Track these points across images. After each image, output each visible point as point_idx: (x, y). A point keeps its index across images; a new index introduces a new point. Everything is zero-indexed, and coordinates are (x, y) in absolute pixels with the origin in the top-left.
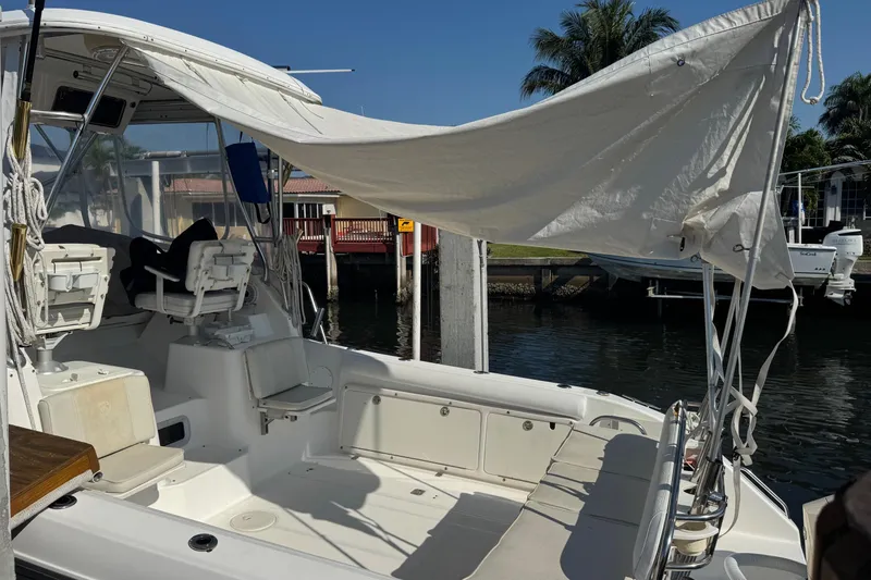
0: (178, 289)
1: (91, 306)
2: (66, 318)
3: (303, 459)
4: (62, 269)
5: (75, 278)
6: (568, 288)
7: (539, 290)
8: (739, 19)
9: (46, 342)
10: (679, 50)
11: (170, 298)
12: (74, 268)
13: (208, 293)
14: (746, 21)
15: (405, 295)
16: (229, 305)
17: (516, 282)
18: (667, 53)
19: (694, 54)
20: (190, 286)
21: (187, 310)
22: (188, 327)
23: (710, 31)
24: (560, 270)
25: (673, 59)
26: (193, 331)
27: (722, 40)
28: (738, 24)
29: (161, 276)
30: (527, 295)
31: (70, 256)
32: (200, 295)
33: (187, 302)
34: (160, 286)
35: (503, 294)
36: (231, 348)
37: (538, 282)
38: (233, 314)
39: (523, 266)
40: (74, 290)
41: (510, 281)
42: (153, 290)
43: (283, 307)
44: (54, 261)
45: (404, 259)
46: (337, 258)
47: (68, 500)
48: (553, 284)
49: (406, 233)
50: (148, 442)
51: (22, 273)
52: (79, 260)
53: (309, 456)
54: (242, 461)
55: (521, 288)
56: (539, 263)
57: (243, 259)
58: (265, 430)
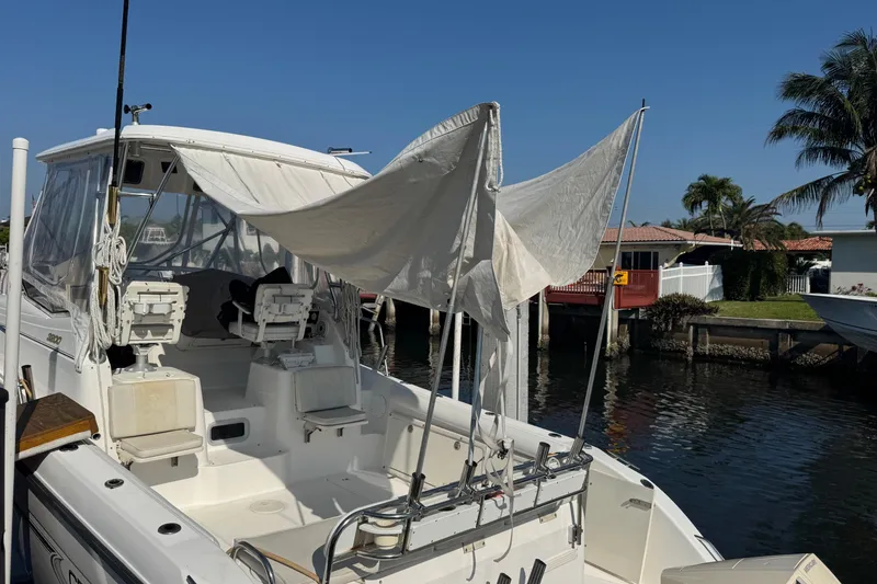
0: (249, 320)
1: (172, 326)
2: (153, 334)
3: (349, 470)
4: (146, 299)
5: (151, 306)
6: (810, 357)
7: (774, 356)
8: (451, 125)
9: (140, 350)
10: (418, 150)
11: (247, 327)
12: (155, 299)
13: (268, 325)
14: (455, 128)
15: (616, 349)
16: (293, 335)
17: (747, 346)
18: (411, 153)
19: (427, 153)
20: (257, 318)
21: (254, 336)
22: (263, 351)
23: (434, 136)
24: (801, 336)
25: (413, 157)
26: (267, 354)
27: (442, 142)
28: (450, 129)
29: (241, 310)
30: (760, 361)
31: (151, 290)
32: (262, 326)
33: (254, 330)
34: (240, 317)
35: (731, 357)
36: (285, 369)
37: (774, 347)
38: (296, 343)
39: (755, 328)
40: (150, 313)
41: (742, 344)
42: (236, 319)
43: (345, 341)
44: (139, 293)
45: (616, 313)
46: (550, 308)
47: (72, 446)
48: (791, 350)
49: (619, 286)
50: (193, 429)
51: (106, 299)
52: (160, 293)
53: (355, 468)
54: (278, 459)
55: (753, 352)
56: (774, 326)
57: (302, 300)
58: (308, 440)
